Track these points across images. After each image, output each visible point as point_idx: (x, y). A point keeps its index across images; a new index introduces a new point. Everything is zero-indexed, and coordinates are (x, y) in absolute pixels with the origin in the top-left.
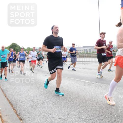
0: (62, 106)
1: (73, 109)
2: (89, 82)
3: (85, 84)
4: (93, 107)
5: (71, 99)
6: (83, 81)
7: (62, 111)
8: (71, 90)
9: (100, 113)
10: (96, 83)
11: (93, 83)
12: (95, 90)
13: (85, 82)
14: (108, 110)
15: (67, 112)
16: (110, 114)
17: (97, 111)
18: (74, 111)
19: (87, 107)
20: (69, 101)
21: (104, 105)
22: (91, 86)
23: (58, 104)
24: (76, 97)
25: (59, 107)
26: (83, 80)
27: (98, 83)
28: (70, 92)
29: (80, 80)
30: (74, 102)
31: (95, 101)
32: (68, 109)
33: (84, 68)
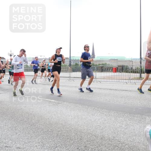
0: (21, 132)
1: (35, 136)
2: (56, 101)
3: (50, 104)
4: (59, 131)
5: (32, 123)
6: (48, 101)
7: (20, 138)
8: (33, 112)
9: (68, 139)
10: (64, 103)
11: (60, 103)
12: (62, 111)
13: (51, 101)
14: (77, 134)
15: (28, 139)
16: (79, 139)
17: (64, 136)
18: (37, 138)
19: (52, 132)
20: (30, 126)
21: (73, 129)
22: (57, 107)
23: (16, 130)
24: (39, 121)
25: (17, 134)
26: (48, 99)
27: (66, 102)
28: (31, 114)
29: (44, 99)
30: (36, 126)
31: (62, 124)
32: (29, 135)
33: (49, 85)
